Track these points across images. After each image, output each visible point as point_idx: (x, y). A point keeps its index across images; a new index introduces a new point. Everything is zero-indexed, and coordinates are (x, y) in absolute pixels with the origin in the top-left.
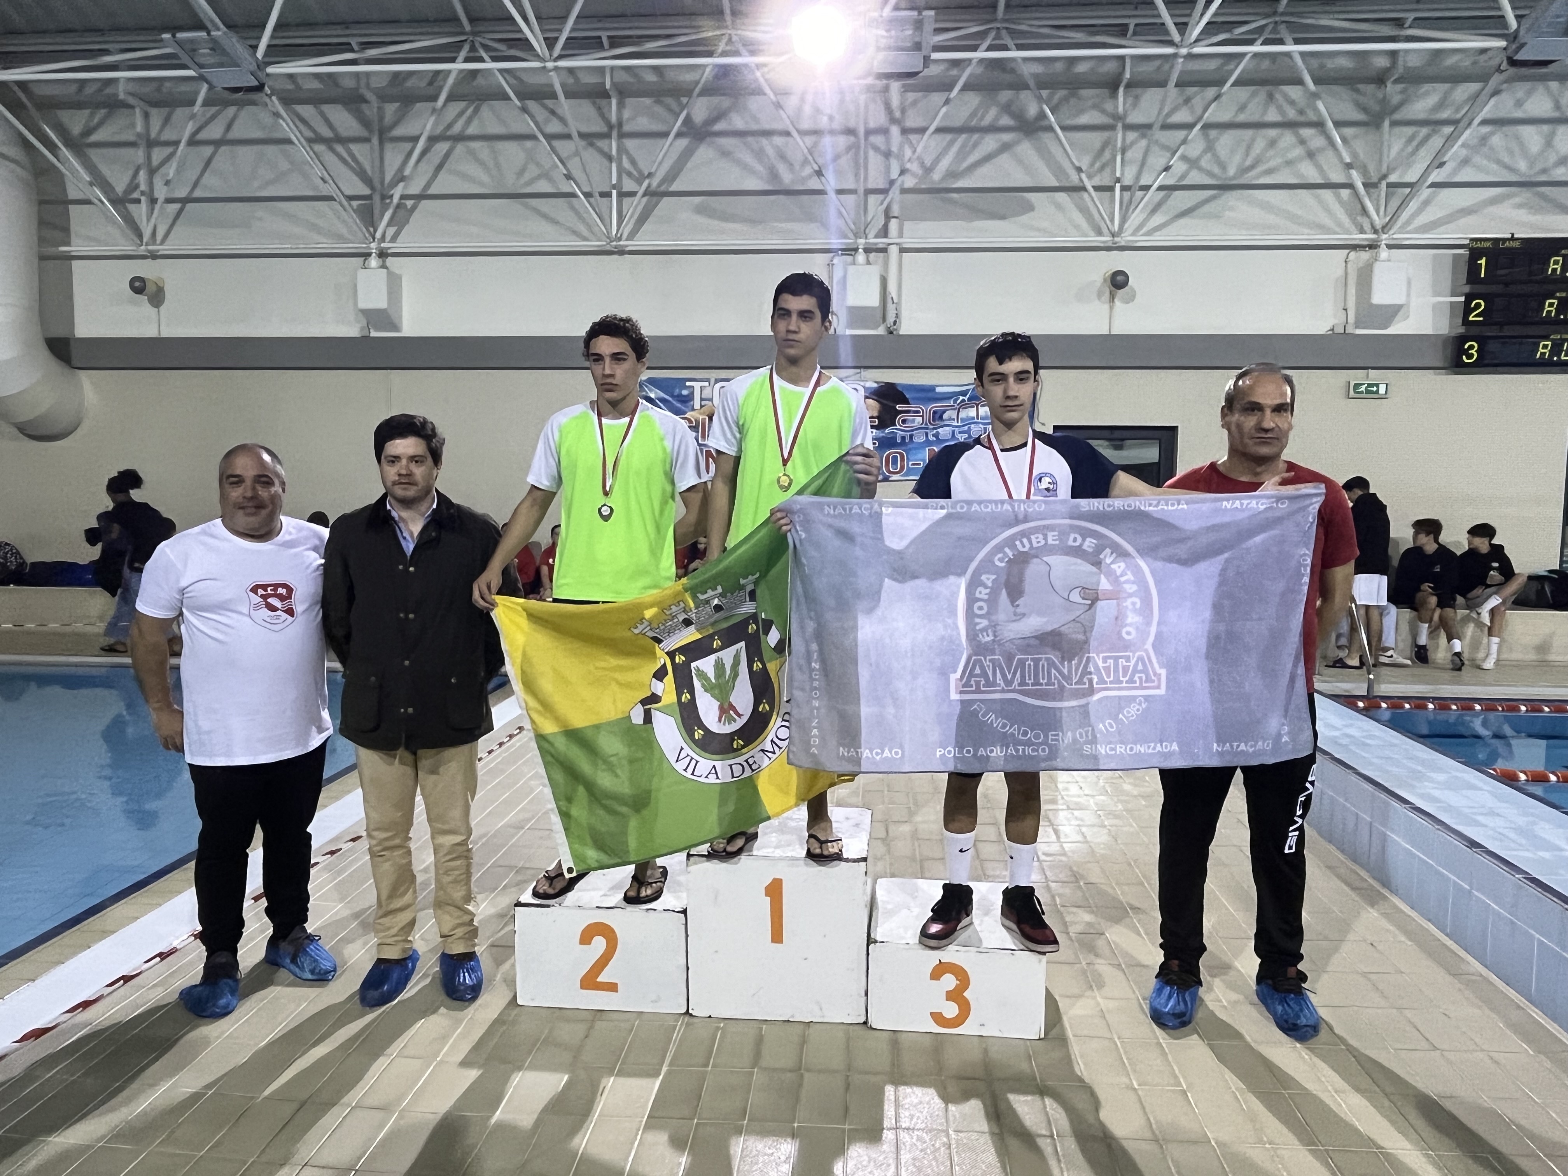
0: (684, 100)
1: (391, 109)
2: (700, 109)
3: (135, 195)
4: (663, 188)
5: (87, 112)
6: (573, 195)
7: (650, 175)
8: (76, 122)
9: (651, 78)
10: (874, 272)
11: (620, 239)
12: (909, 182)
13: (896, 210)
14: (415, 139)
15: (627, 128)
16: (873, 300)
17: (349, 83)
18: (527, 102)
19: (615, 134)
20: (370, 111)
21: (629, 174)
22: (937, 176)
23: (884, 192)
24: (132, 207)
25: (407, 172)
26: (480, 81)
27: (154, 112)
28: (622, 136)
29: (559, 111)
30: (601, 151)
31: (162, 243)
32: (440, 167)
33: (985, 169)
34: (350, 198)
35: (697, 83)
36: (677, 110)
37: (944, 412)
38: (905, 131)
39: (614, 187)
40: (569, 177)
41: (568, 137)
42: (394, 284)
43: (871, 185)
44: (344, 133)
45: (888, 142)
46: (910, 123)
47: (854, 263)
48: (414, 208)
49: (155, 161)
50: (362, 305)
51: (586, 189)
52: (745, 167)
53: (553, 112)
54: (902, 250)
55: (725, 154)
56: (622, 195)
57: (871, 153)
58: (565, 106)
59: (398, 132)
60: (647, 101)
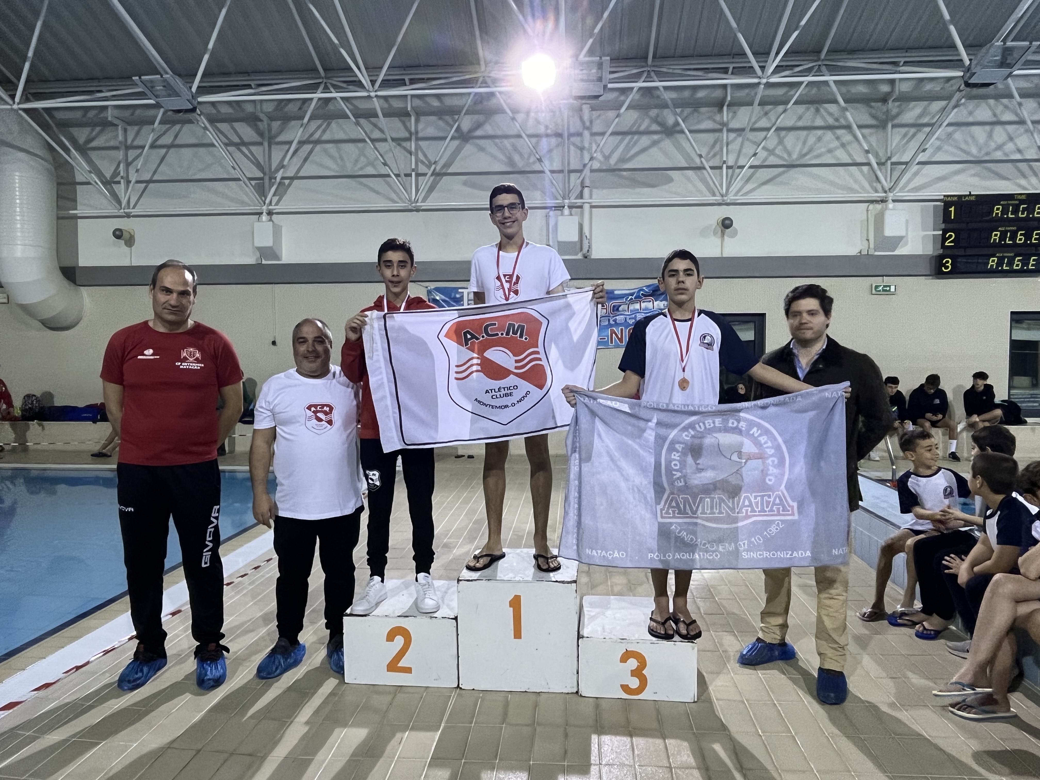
0: (456, 117)
1: (276, 125)
2: (466, 123)
3: (118, 179)
4: (444, 171)
5: (89, 129)
6: (389, 176)
7: (435, 163)
8: (82, 135)
9: (435, 103)
10: (575, 220)
11: (417, 202)
12: (596, 165)
13: (587, 183)
14: (290, 143)
15: (420, 135)
16: (575, 238)
17: (249, 108)
18: (359, 119)
19: (413, 138)
20: (263, 126)
21: (423, 162)
22: (613, 161)
23: (580, 171)
24: (115, 186)
25: (285, 163)
26: (331, 107)
27: (129, 128)
28: (418, 139)
29: (380, 125)
30: (405, 148)
31: (134, 208)
32: (306, 160)
33: (642, 157)
34: (250, 179)
35: (463, 107)
36: (452, 123)
37: (620, 306)
38: (593, 134)
39: (413, 170)
40: (385, 164)
41: (385, 140)
42: (277, 232)
43: (572, 167)
44: (246, 139)
45: (582, 141)
46: (596, 129)
47: (562, 214)
48: (290, 185)
49: (130, 159)
50: (257, 244)
51: (397, 172)
52: (495, 157)
53: (375, 126)
54: (592, 207)
55: (481, 149)
56: (418, 175)
57: (572, 148)
58: (382, 121)
59: (280, 139)
60: (433, 118)
